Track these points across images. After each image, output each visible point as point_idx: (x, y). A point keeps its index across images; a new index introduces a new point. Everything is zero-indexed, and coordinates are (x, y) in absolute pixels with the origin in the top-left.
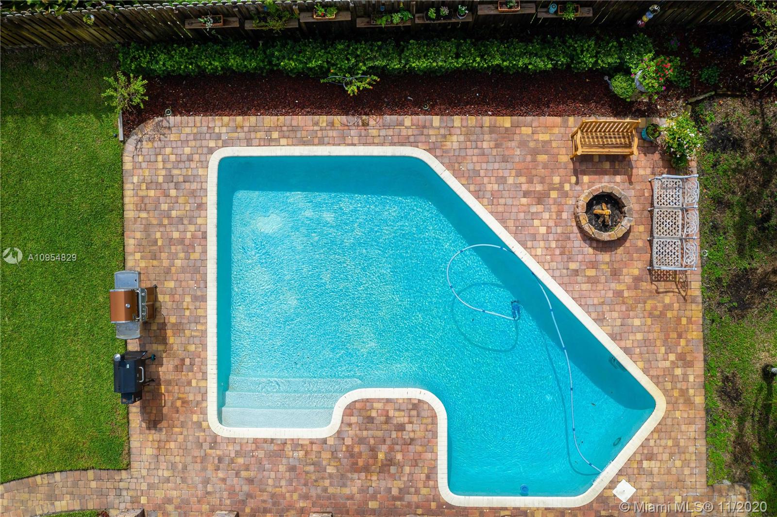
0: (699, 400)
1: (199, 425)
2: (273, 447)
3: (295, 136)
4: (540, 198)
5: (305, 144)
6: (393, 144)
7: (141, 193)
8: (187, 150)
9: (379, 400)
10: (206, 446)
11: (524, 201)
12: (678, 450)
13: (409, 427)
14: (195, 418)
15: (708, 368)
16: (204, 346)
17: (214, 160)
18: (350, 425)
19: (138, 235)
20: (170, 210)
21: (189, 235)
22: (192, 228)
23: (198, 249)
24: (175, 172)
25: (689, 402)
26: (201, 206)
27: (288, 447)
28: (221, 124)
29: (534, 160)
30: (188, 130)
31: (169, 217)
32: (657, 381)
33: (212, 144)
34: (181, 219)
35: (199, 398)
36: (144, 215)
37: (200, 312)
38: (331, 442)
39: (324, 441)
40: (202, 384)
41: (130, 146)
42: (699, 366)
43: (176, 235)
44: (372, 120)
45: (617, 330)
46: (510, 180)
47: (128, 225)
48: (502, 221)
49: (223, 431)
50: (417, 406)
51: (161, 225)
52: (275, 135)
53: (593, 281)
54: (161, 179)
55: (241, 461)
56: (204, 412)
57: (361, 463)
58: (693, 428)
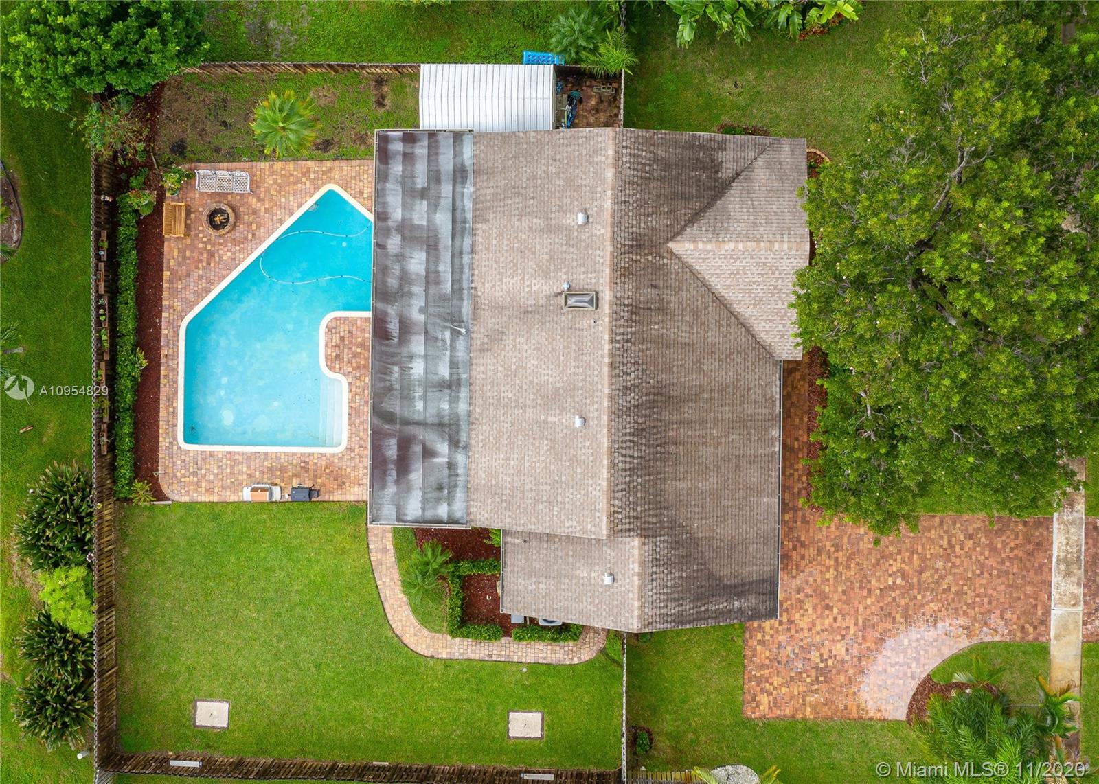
0: (329, 164)
1: (340, 458)
2: (353, 415)
3: (172, 398)
4: (211, 255)
5: (176, 392)
6: (178, 341)
7: (204, 491)
8: (179, 462)
9: (326, 351)
10: (353, 455)
11: (212, 264)
12: (358, 177)
13: (342, 334)
14: (336, 461)
15: (311, 159)
16: (294, 454)
17: (185, 446)
18: (340, 369)
19: (228, 493)
20: (213, 474)
21: (228, 462)
22: (224, 461)
23: (236, 457)
24: (191, 470)
25: (330, 170)
26: (212, 455)
27: (353, 405)
28: (164, 442)
29: (189, 258)
30: (167, 462)
31: (218, 474)
32: (317, 189)
33: (175, 448)
34: (219, 467)
35: (324, 458)
36: (216, 490)
37: (274, 456)
38: (350, 380)
39: (350, 384)
40: (316, 456)
41: (176, 498)
42: (310, 164)
43: (228, 470)
44: (164, 351)
45: (287, 212)
46: (200, 272)
47: (222, 499)
48: (224, 277)
49: (344, 444)
50: (329, 329)
51: (222, 480)
52: (171, 410)
53: (259, 225)
54: (196, 479)
55: (361, 434)
56: (333, 455)
57: (363, 362)
58: (345, 168)
